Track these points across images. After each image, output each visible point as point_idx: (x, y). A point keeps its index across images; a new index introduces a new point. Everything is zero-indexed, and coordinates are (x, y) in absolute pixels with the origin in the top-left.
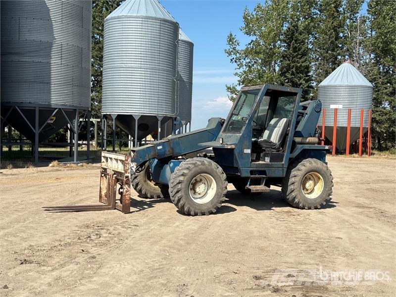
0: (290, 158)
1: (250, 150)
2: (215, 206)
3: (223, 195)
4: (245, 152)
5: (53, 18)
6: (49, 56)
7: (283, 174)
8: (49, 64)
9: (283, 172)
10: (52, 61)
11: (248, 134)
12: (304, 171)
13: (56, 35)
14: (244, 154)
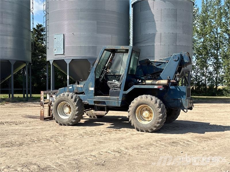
0: (123, 94)
1: (93, 88)
2: (71, 121)
3: (75, 115)
4: (90, 89)
5: (156, 19)
6: (154, 41)
7: (118, 105)
8: (154, 45)
9: (118, 103)
10: (155, 44)
11: (92, 78)
12: (135, 104)
13: (157, 29)
14: (89, 91)
